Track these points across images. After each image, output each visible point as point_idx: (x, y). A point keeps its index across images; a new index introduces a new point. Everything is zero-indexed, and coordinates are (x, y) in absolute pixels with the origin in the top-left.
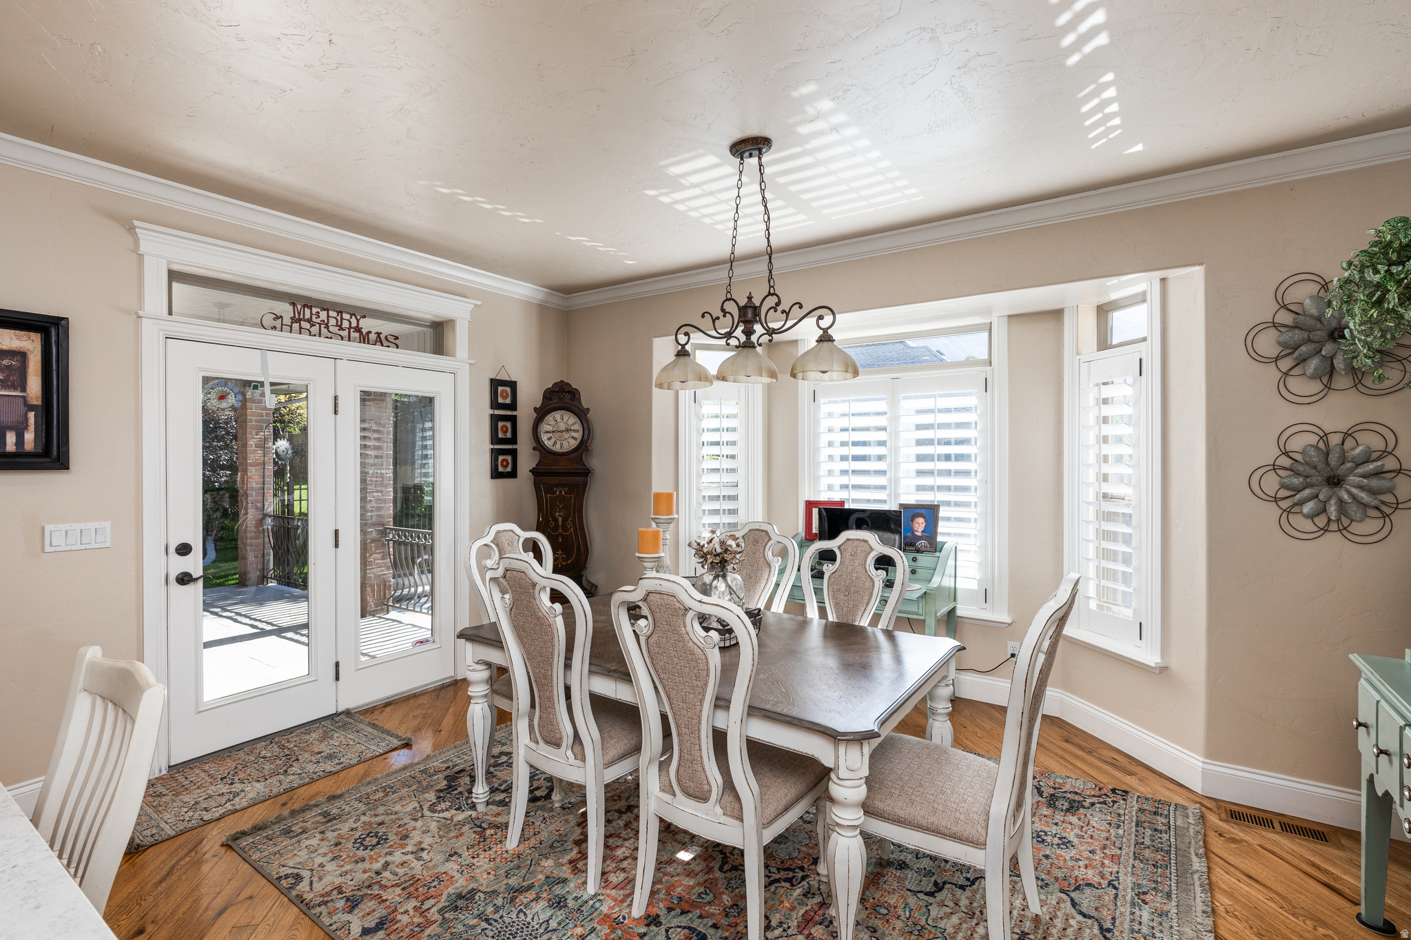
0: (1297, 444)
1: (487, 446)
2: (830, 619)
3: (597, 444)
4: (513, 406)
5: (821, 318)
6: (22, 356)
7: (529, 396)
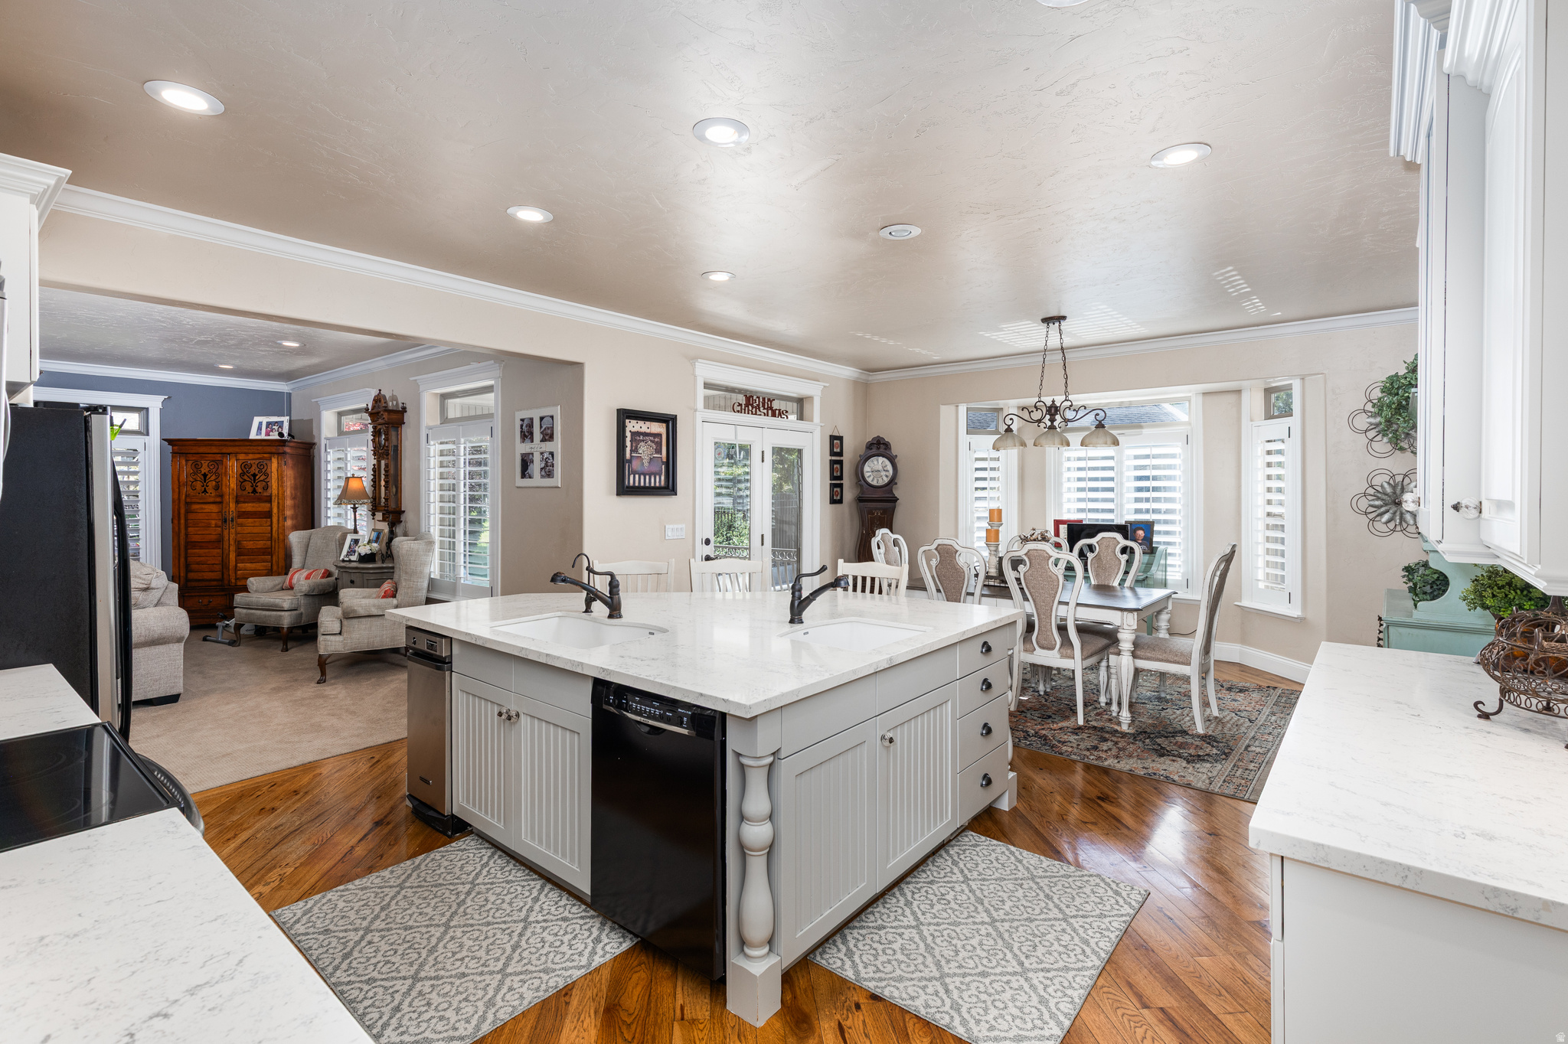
0: (1377, 481)
1: (828, 482)
2: (1093, 583)
3: (900, 480)
4: (840, 454)
5: (1097, 415)
6: (659, 435)
7: (851, 448)
